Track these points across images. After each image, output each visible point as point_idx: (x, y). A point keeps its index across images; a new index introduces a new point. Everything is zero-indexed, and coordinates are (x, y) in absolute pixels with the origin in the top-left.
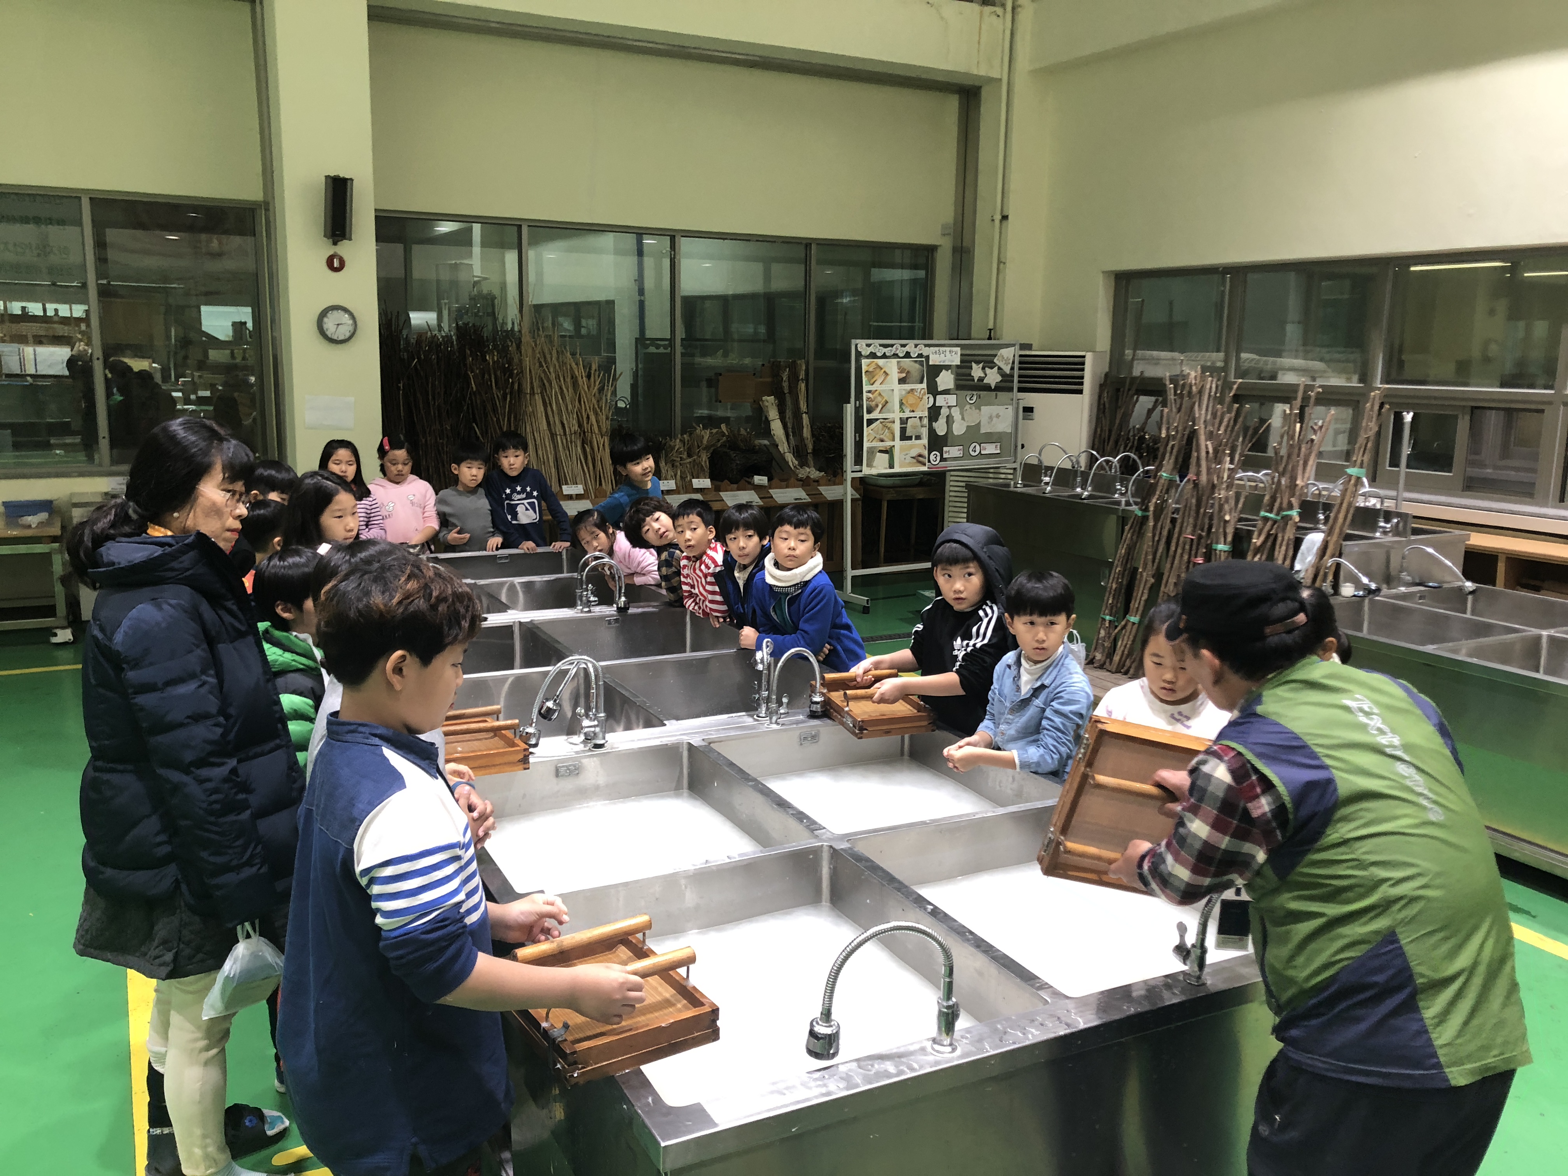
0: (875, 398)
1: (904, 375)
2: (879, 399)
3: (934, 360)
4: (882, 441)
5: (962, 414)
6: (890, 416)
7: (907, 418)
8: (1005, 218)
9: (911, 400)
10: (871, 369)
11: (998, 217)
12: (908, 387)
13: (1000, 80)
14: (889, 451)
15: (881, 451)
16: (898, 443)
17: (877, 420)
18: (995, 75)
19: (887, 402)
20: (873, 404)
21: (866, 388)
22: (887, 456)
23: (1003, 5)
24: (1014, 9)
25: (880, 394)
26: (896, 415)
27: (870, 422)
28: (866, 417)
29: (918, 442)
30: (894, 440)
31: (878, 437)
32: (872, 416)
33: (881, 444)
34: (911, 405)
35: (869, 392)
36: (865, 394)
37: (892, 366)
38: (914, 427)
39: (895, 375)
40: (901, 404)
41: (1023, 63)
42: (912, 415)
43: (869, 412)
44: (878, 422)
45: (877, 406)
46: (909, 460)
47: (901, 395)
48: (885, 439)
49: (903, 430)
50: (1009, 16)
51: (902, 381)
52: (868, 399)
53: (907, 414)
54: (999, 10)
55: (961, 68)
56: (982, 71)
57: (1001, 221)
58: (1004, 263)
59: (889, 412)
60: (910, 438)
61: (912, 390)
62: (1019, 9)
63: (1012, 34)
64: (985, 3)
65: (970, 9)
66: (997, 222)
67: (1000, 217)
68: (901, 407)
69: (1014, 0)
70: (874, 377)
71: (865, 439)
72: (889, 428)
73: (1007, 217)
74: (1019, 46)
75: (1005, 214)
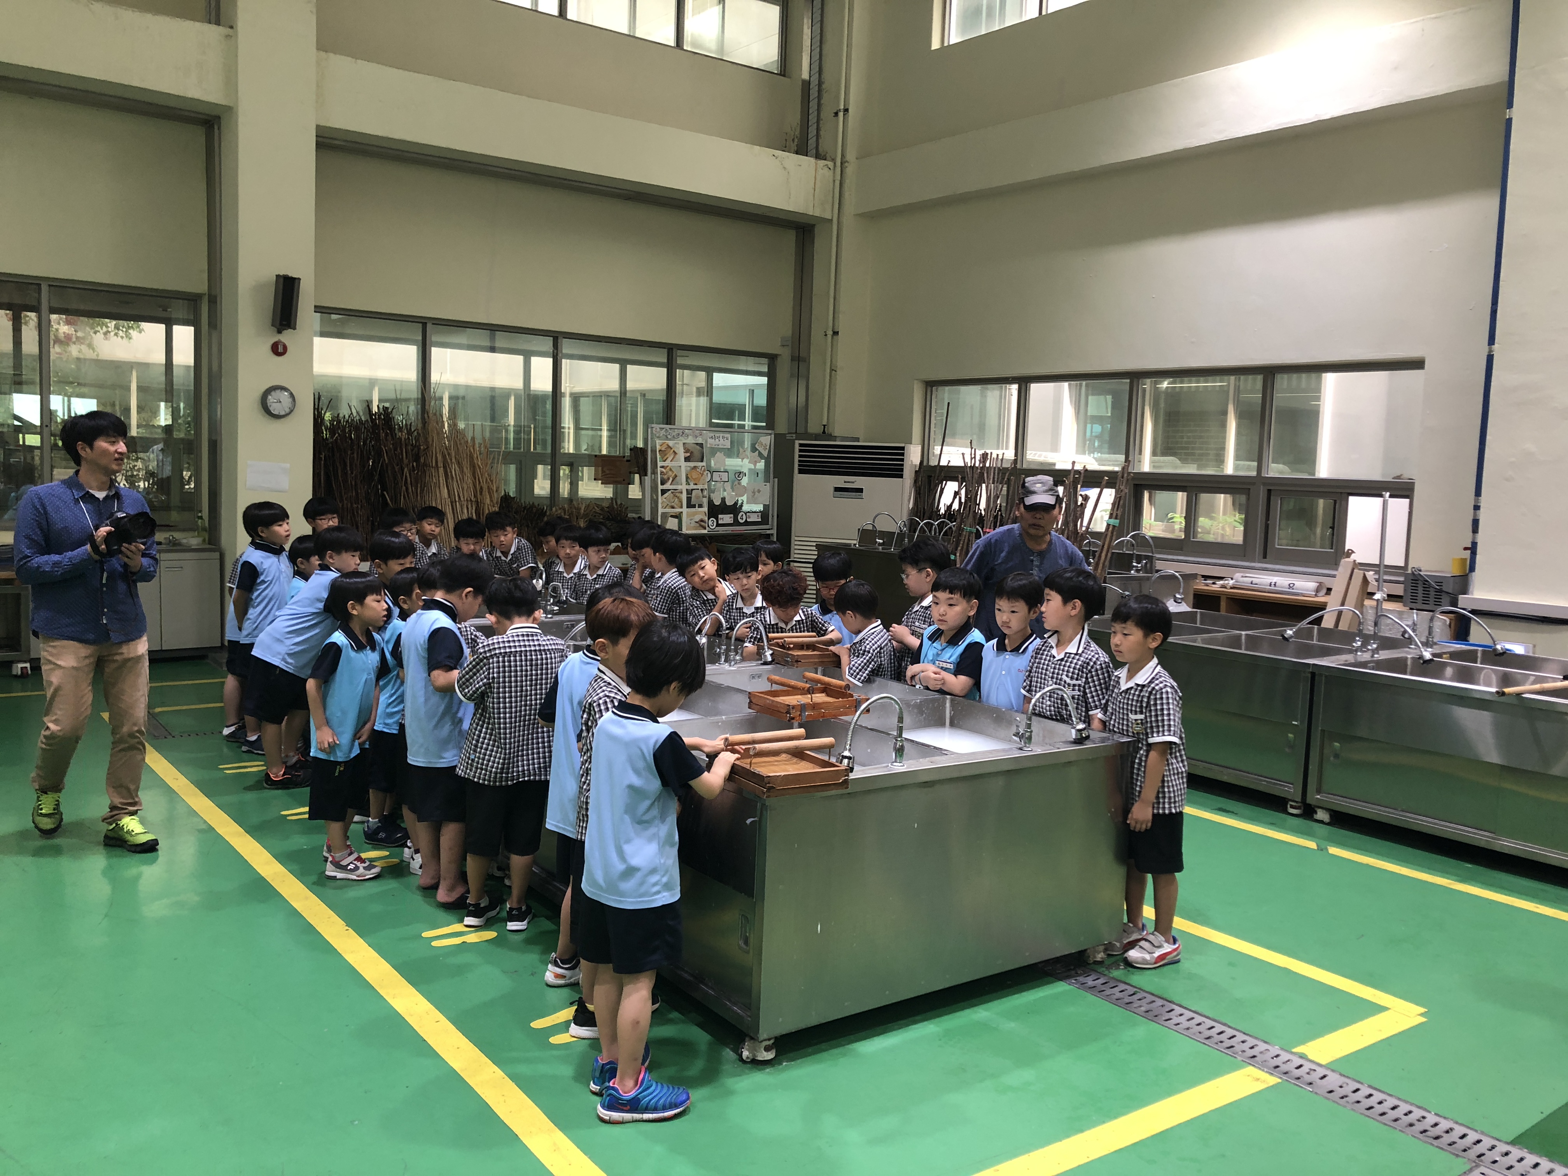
0: (667, 472)
1: (689, 454)
2: (670, 473)
4: (673, 507)
6: (679, 487)
7: (692, 490)
8: (836, 333)
9: (694, 475)
10: (663, 449)
11: (830, 333)
12: (692, 464)
13: (831, 220)
14: (678, 516)
15: (672, 516)
16: (685, 510)
17: (669, 490)
18: (827, 215)
19: (676, 476)
20: (665, 477)
21: (660, 464)
22: (676, 520)
23: (834, 160)
24: (842, 163)
25: (671, 470)
26: (683, 487)
27: (664, 492)
28: (660, 487)
29: (700, 509)
30: (682, 507)
31: (670, 504)
32: (665, 487)
33: (673, 510)
34: (694, 479)
35: (662, 467)
36: (659, 469)
37: (679, 447)
38: (697, 497)
39: (682, 455)
40: (687, 478)
41: (850, 208)
42: (695, 487)
43: (662, 484)
44: (670, 492)
45: (669, 479)
46: (693, 524)
47: (686, 470)
48: (676, 506)
49: (689, 499)
50: (838, 169)
51: (687, 459)
52: (662, 473)
53: (692, 486)
54: (831, 164)
55: (799, 209)
56: (814, 212)
57: (832, 336)
58: (835, 371)
59: (677, 484)
60: (694, 506)
61: (695, 467)
62: (846, 164)
63: (841, 185)
64: (818, 156)
65: (807, 162)
66: (829, 337)
67: (831, 333)
68: (687, 481)
69: (843, 156)
70: (666, 455)
71: (660, 506)
72: (678, 498)
73: (838, 333)
74: (846, 195)
75: (836, 330)
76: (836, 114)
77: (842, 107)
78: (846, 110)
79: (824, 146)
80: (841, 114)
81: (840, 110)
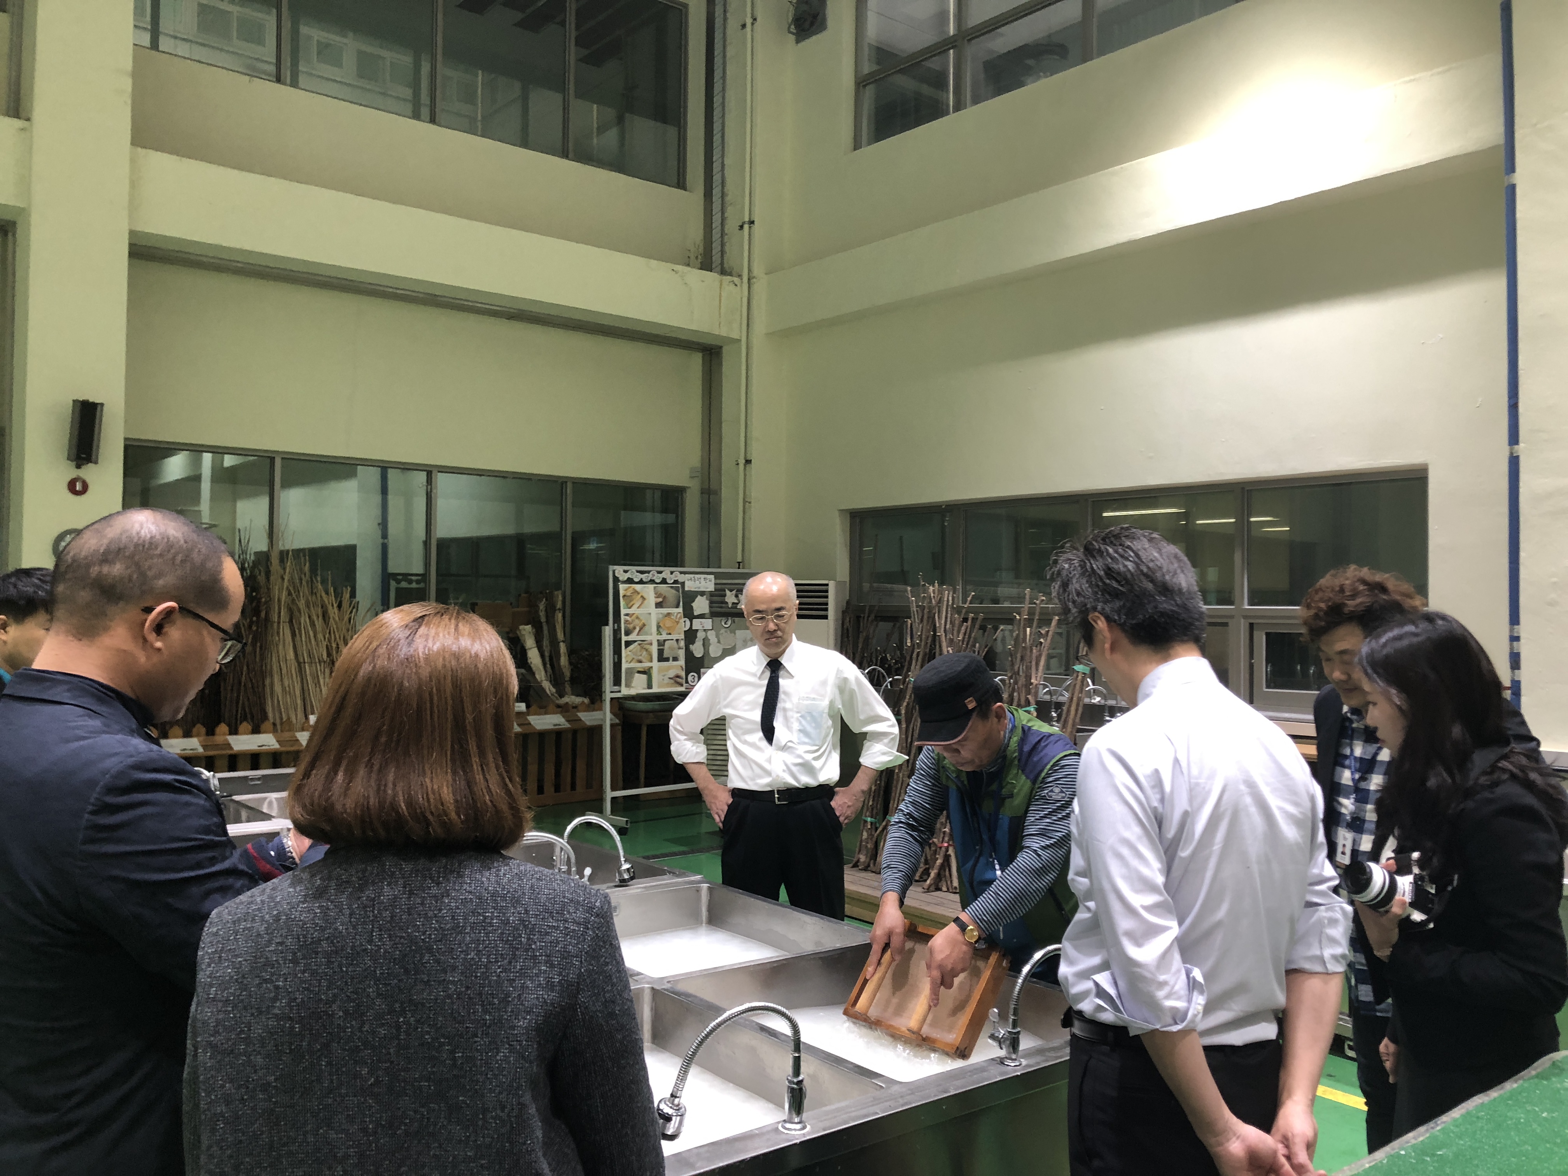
0: (633, 621)
1: (661, 599)
2: (637, 621)
3: (690, 586)
4: (640, 662)
5: (717, 636)
6: (648, 638)
7: (665, 641)
8: (748, 462)
9: (668, 623)
10: (628, 594)
11: (742, 461)
12: (664, 611)
13: (739, 341)
14: (647, 672)
15: (639, 672)
16: (655, 664)
17: (635, 641)
18: (735, 335)
19: (644, 625)
20: (631, 626)
21: (623, 611)
22: (644, 677)
23: (740, 276)
24: (749, 279)
25: (637, 618)
26: (653, 637)
27: (628, 644)
28: (624, 638)
29: (675, 663)
30: (651, 661)
31: (636, 658)
32: (630, 638)
33: (639, 665)
34: (668, 628)
35: (627, 615)
36: (623, 617)
37: (649, 591)
38: (671, 648)
39: (652, 600)
40: (659, 627)
41: (760, 326)
42: (669, 637)
43: (627, 633)
44: (636, 644)
45: (634, 628)
46: (667, 681)
47: (658, 618)
48: (644, 660)
49: (661, 652)
50: (745, 286)
51: (659, 605)
52: (626, 621)
53: (664, 636)
54: (736, 280)
55: (705, 328)
56: (724, 332)
57: (745, 465)
58: (750, 503)
59: (647, 634)
60: (667, 660)
61: (669, 614)
62: (754, 280)
63: (749, 303)
64: (723, 272)
65: (711, 277)
66: (741, 466)
67: (744, 461)
68: (658, 630)
69: (750, 271)
70: (631, 601)
71: (623, 660)
72: (647, 650)
73: (750, 461)
74: (755, 312)
75: (748, 458)
76: (741, 227)
77: (747, 219)
78: (752, 222)
79: (731, 260)
80: (746, 227)
81: (744, 223)
